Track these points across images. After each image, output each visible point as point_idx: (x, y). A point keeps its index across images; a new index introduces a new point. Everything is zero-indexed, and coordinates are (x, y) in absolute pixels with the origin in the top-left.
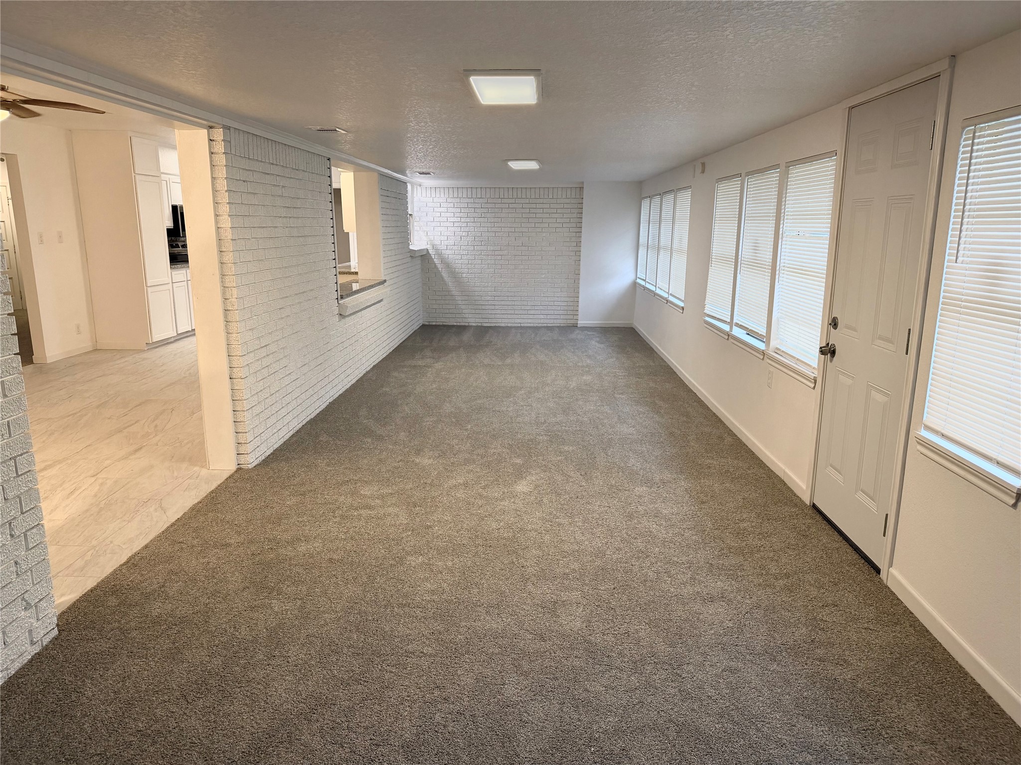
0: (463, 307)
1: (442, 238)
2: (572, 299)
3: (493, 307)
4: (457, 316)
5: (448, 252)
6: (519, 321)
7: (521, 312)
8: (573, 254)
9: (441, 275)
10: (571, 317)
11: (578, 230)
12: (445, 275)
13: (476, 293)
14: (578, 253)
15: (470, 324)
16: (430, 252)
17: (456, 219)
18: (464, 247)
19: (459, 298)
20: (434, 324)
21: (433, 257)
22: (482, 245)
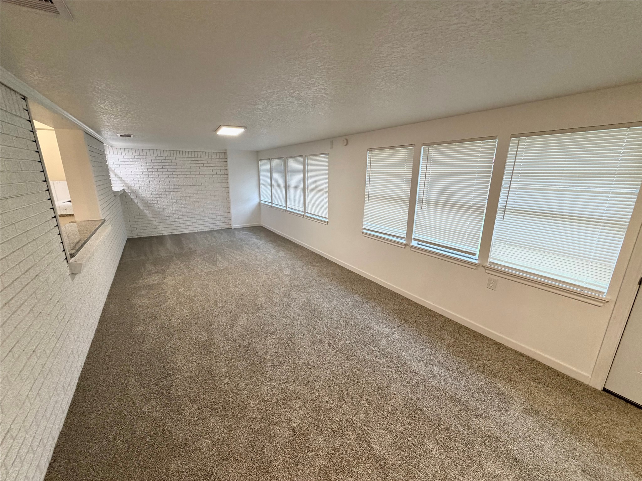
0: (157, 224)
1: (135, 182)
2: (226, 214)
3: (178, 223)
4: (154, 230)
5: (140, 191)
6: (196, 229)
7: (197, 224)
8: (224, 189)
9: (138, 206)
10: (227, 223)
11: (226, 176)
12: (140, 205)
13: (166, 215)
14: (227, 188)
15: (164, 234)
16: (127, 191)
17: (143, 170)
18: (152, 187)
19: (154, 219)
20: (136, 237)
21: (129, 194)
22: (165, 186)
